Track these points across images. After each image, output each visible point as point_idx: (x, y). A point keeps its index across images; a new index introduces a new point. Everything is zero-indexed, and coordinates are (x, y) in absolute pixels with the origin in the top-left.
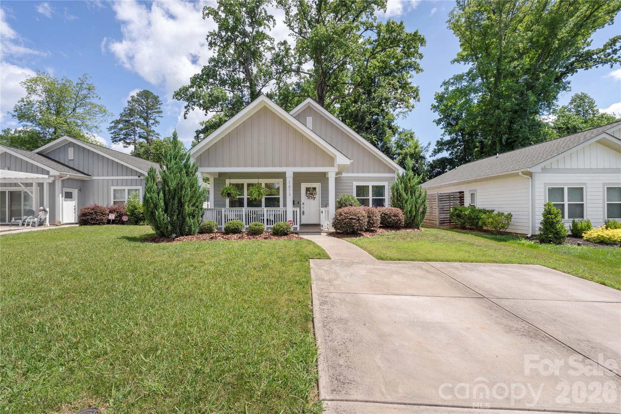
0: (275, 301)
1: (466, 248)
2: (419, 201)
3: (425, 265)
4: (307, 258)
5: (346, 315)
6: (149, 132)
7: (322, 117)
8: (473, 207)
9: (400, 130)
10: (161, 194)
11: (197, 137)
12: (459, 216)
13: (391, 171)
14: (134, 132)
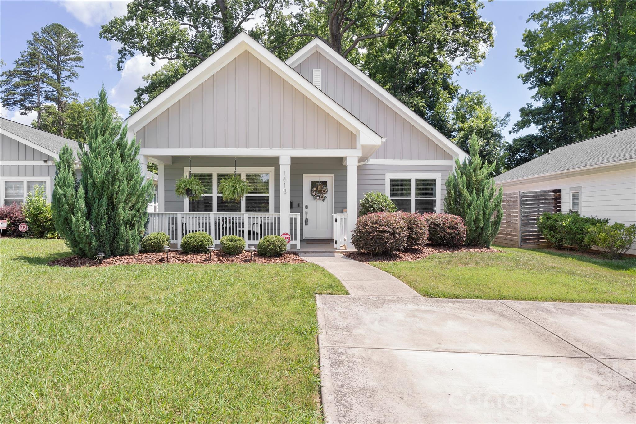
0: (260, 361)
1: (563, 279)
2: (491, 204)
3: (498, 306)
4: (312, 293)
5: (372, 383)
6: (61, 91)
7: (336, 69)
8: (574, 214)
9: (462, 92)
10: (81, 190)
11: (138, 100)
12: (552, 228)
13: (447, 156)
14: (38, 90)
